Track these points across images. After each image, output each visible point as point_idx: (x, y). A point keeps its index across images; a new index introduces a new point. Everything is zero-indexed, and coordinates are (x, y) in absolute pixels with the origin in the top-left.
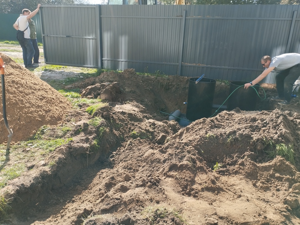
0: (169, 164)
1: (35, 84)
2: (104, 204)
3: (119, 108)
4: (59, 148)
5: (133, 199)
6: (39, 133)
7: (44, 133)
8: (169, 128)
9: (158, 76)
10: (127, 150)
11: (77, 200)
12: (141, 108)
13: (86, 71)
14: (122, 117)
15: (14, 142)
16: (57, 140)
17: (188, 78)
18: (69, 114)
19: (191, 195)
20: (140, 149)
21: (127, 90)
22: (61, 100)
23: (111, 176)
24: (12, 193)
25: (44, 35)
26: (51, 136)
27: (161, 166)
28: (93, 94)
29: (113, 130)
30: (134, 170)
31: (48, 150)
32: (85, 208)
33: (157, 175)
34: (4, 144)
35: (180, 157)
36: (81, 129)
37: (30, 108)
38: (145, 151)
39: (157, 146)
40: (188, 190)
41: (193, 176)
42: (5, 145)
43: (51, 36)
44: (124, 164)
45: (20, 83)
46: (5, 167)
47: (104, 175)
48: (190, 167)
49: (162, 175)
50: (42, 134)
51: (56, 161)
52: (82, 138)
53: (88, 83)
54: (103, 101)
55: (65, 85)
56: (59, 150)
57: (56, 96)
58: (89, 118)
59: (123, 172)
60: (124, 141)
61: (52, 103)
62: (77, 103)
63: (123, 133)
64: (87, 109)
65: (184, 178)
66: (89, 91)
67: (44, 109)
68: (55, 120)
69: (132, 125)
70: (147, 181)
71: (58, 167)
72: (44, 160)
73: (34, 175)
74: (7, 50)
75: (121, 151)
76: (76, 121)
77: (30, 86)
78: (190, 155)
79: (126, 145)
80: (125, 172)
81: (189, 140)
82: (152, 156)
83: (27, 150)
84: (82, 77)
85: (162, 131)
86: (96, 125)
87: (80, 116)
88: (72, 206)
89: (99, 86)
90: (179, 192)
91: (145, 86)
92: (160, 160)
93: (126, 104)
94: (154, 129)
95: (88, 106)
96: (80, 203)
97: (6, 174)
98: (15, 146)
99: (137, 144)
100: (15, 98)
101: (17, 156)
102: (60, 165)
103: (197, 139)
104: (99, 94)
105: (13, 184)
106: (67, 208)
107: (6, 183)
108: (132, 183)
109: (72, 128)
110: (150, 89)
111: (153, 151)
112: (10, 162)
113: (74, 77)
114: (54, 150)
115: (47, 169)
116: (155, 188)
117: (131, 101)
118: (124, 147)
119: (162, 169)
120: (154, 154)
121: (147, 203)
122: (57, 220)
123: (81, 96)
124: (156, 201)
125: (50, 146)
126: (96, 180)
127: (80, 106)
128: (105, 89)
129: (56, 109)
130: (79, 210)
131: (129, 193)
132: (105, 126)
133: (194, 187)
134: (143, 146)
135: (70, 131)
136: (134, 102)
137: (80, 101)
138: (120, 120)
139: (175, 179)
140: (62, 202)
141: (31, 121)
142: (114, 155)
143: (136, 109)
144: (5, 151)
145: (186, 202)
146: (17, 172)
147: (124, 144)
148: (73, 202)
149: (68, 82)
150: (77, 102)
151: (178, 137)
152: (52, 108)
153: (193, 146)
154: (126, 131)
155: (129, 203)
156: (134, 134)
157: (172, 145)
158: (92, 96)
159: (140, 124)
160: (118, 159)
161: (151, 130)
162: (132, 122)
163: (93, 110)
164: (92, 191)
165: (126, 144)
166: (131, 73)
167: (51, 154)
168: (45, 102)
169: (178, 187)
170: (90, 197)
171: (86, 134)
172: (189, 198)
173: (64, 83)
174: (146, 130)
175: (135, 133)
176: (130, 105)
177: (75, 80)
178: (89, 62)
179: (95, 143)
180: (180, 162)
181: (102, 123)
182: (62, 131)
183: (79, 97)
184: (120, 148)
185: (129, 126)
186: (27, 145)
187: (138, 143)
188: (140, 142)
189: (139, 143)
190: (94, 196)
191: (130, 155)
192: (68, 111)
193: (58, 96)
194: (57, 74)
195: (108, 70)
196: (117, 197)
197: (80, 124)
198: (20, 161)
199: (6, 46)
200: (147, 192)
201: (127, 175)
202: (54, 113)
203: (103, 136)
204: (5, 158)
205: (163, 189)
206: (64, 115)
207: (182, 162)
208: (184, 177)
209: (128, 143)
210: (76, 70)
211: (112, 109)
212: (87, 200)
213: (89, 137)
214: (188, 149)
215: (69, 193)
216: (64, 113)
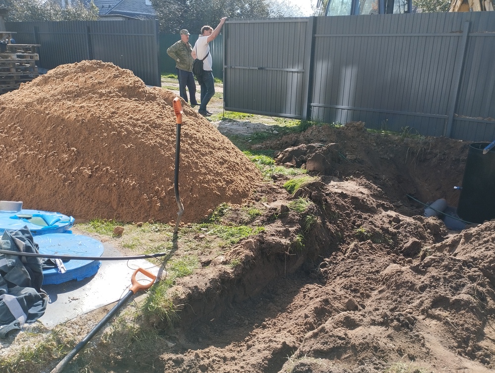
0: (432, 294)
1: (214, 140)
2: (318, 342)
3: (336, 187)
4: (246, 241)
5: (368, 343)
6: (216, 213)
7: (223, 215)
8: (426, 230)
9: (405, 136)
10: (348, 257)
11: (270, 326)
12: (375, 189)
13: (282, 123)
14: (341, 202)
15: (183, 223)
16: (242, 227)
17: (465, 142)
18: (258, 188)
19: (476, 358)
20: (373, 260)
21: (349, 157)
22: (247, 166)
23: (324, 297)
24: (183, 297)
25: (226, 67)
26: (232, 220)
27: (415, 295)
28: (294, 161)
29: (326, 222)
30: (362, 294)
31: (229, 241)
32: (283, 341)
33: (408, 310)
34: (171, 224)
35: (453, 285)
36: (277, 214)
37: (206, 175)
38: (382, 264)
39: (403, 259)
40: (469, 348)
41: (480, 324)
42: (172, 226)
43: (236, 67)
44: (345, 281)
45: (195, 137)
46: (172, 258)
47: (312, 294)
48: (475, 306)
49: (417, 312)
50: (220, 216)
51: (241, 259)
52: (279, 229)
53: (287, 142)
54: (311, 173)
55: (252, 143)
56: (247, 243)
57: (241, 159)
58: (289, 198)
59: (343, 293)
60: (344, 242)
61: (236, 170)
62: (270, 172)
63: (341, 229)
64: (286, 183)
65: (462, 325)
66: (289, 154)
67: (224, 178)
68: (239, 197)
69: (358, 217)
70: (391, 317)
71: (244, 269)
72: (223, 255)
73: (211, 276)
74: (173, 87)
75: (338, 258)
76: (269, 201)
77: (207, 143)
78: (475, 284)
79: (346, 250)
80: (347, 296)
81: (473, 258)
82: (399, 275)
83: (200, 237)
84: (277, 132)
85: (413, 234)
86: (301, 211)
87: (274, 193)
88: (263, 334)
89: (305, 149)
90: (451, 348)
91: (381, 153)
92: (414, 285)
93: (347, 180)
94: (397, 228)
95: (287, 179)
96: (275, 332)
97: (173, 267)
98: (184, 228)
99: (366, 251)
100: (187, 159)
101: (188, 243)
102: (248, 267)
103: (489, 257)
104: (304, 162)
105: (184, 285)
106: (255, 335)
107: (174, 282)
108: (364, 316)
109: (263, 212)
110: (389, 159)
111: (399, 268)
112: (178, 252)
113: (265, 132)
114: (238, 243)
115: (228, 269)
116: (406, 333)
117: (357, 176)
118: (342, 252)
119: (418, 301)
120: (402, 272)
121: (393, 355)
122: (241, 350)
123: (276, 162)
124: (409, 355)
125: (232, 235)
126: (299, 300)
127: (275, 178)
128: (314, 154)
129: (241, 180)
130: (274, 342)
131: (359, 331)
132: (315, 214)
133: (483, 344)
134: (377, 255)
135: (261, 215)
136: (361, 179)
137: (274, 170)
138: (338, 207)
139: (444, 323)
140: (247, 324)
141: (206, 194)
142: (326, 264)
143: (366, 191)
144: (172, 234)
145: (466, 368)
146: (188, 268)
147: (343, 247)
148: (264, 327)
149: (256, 138)
150: (270, 170)
151: (448, 248)
152: (235, 178)
153: (480, 269)
154: (347, 225)
155: (361, 348)
156: (361, 232)
157: (438, 262)
158: (294, 163)
159: (372, 217)
160: (333, 271)
161: (391, 229)
162: (358, 212)
163: (295, 185)
164: (292, 316)
165: (348, 248)
166: (358, 129)
167: (233, 247)
168: (227, 168)
169: (449, 338)
170: (290, 324)
171: (284, 223)
172: (473, 362)
173: (250, 141)
174: (382, 228)
175: (363, 231)
176: (355, 182)
177: (267, 137)
178: (288, 109)
179: (298, 240)
180: (454, 294)
181: (311, 209)
182: (249, 214)
183: (273, 164)
184: (336, 254)
185: (352, 218)
186: (200, 229)
187: (368, 250)
188: (372, 248)
189: (370, 249)
190: (296, 324)
191: (355, 267)
192: (257, 184)
193: (244, 160)
194: (239, 126)
195: (318, 122)
196: (339, 334)
197: (275, 207)
198: (191, 252)
199: (171, 82)
200: (391, 337)
201: (350, 300)
202: (237, 186)
203: (312, 229)
204: (172, 245)
205: (422, 337)
206: (251, 190)
207: (459, 296)
208: (461, 322)
209: (352, 246)
210: (268, 121)
211: (325, 187)
212: (285, 328)
213: (290, 229)
214: (469, 272)
215: (257, 312)
216: (251, 187)
